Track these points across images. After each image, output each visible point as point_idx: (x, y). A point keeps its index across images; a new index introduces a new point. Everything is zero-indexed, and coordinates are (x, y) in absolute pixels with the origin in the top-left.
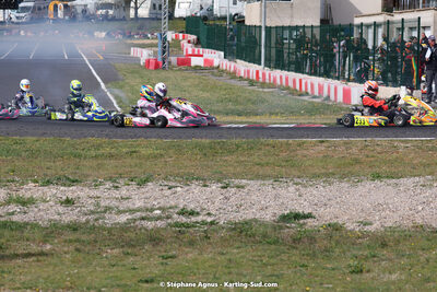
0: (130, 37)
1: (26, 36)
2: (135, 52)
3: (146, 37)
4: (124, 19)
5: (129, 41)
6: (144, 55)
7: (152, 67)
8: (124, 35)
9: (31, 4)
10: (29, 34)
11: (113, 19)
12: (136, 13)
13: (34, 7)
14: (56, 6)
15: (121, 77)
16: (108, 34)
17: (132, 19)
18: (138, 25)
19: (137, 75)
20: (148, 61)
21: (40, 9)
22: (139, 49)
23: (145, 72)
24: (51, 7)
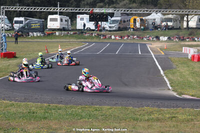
0: (183, 40)
1: (115, 39)
2: (185, 50)
3: (194, 40)
4: (180, 28)
5: (183, 43)
6: (191, 52)
7: (196, 60)
8: (179, 38)
9: (119, 18)
10: (117, 38)
11: (172, 28)
12: (188, 24)
13: (121, 20)
14: (135, 20)
15: (174, 66)
16: (169, 38)
17: (185, 28)
18: (189, 32)
19: (185, 65)
20: (193, 57)
21: (124, 22)
22: (188, 48)
23: (191, 63)
24: (132, 21)
